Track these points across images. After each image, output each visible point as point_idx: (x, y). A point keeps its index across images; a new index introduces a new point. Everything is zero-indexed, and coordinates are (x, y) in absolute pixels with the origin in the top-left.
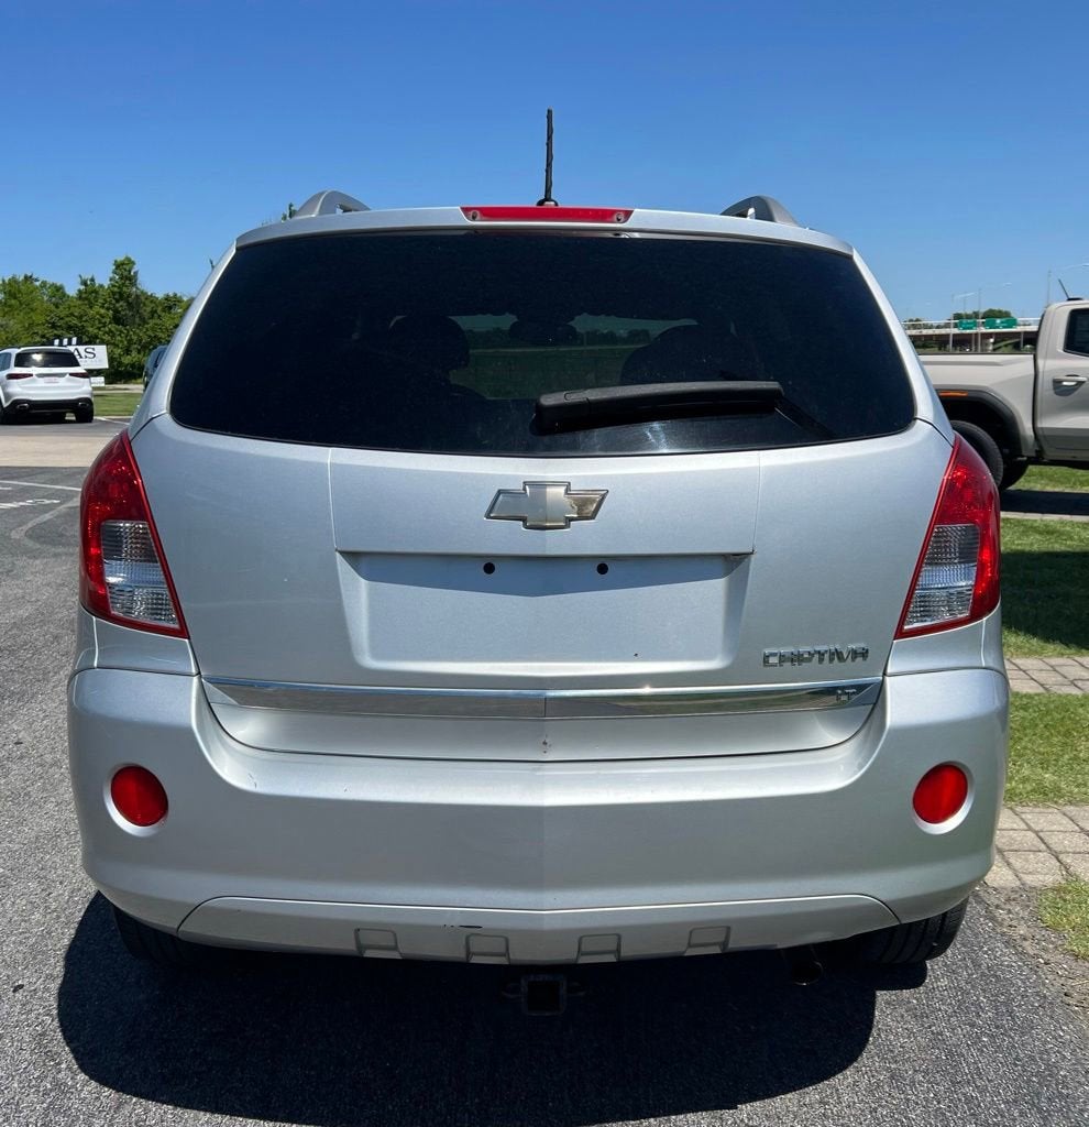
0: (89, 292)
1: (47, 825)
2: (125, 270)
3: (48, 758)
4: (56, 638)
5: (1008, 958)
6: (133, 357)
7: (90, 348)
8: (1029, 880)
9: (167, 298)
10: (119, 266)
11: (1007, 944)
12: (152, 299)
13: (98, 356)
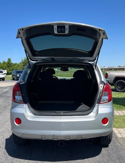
0: (4, 63)
1: (3, 130)
2: (9, 60)
3: (2, 123)
4: (2, 108)
5: (119, 145)
6: (10, 72)
7: (4, 70)
8: (123, 136)
9: (15, 64)
10: (8, 59)
11: (119, 143)
12: (13, 64)
13: (5, 72)
